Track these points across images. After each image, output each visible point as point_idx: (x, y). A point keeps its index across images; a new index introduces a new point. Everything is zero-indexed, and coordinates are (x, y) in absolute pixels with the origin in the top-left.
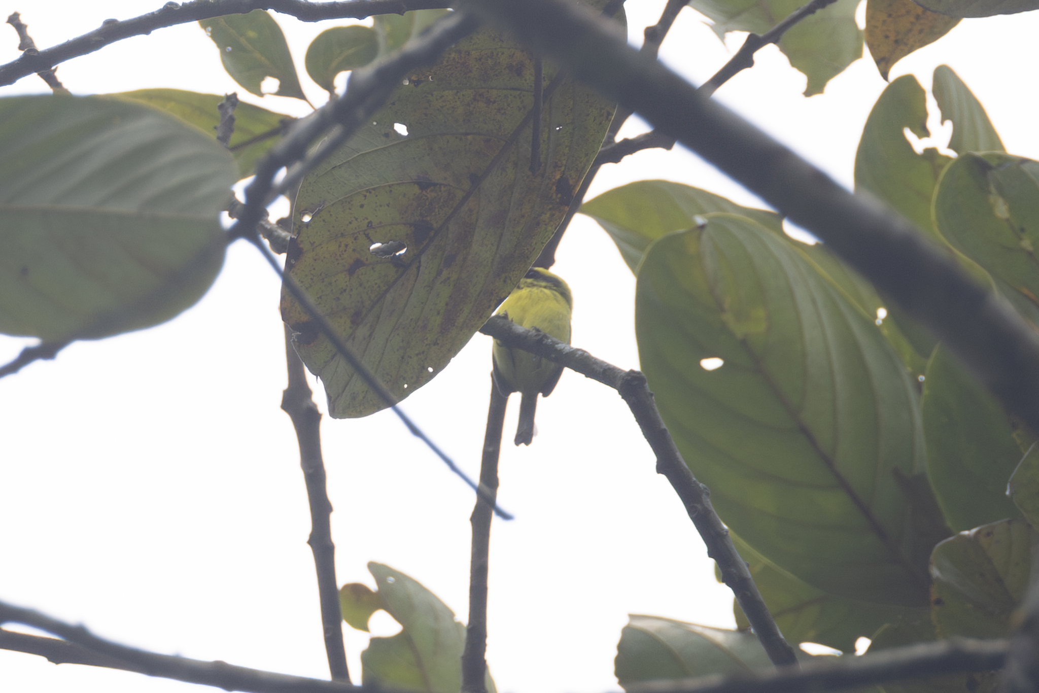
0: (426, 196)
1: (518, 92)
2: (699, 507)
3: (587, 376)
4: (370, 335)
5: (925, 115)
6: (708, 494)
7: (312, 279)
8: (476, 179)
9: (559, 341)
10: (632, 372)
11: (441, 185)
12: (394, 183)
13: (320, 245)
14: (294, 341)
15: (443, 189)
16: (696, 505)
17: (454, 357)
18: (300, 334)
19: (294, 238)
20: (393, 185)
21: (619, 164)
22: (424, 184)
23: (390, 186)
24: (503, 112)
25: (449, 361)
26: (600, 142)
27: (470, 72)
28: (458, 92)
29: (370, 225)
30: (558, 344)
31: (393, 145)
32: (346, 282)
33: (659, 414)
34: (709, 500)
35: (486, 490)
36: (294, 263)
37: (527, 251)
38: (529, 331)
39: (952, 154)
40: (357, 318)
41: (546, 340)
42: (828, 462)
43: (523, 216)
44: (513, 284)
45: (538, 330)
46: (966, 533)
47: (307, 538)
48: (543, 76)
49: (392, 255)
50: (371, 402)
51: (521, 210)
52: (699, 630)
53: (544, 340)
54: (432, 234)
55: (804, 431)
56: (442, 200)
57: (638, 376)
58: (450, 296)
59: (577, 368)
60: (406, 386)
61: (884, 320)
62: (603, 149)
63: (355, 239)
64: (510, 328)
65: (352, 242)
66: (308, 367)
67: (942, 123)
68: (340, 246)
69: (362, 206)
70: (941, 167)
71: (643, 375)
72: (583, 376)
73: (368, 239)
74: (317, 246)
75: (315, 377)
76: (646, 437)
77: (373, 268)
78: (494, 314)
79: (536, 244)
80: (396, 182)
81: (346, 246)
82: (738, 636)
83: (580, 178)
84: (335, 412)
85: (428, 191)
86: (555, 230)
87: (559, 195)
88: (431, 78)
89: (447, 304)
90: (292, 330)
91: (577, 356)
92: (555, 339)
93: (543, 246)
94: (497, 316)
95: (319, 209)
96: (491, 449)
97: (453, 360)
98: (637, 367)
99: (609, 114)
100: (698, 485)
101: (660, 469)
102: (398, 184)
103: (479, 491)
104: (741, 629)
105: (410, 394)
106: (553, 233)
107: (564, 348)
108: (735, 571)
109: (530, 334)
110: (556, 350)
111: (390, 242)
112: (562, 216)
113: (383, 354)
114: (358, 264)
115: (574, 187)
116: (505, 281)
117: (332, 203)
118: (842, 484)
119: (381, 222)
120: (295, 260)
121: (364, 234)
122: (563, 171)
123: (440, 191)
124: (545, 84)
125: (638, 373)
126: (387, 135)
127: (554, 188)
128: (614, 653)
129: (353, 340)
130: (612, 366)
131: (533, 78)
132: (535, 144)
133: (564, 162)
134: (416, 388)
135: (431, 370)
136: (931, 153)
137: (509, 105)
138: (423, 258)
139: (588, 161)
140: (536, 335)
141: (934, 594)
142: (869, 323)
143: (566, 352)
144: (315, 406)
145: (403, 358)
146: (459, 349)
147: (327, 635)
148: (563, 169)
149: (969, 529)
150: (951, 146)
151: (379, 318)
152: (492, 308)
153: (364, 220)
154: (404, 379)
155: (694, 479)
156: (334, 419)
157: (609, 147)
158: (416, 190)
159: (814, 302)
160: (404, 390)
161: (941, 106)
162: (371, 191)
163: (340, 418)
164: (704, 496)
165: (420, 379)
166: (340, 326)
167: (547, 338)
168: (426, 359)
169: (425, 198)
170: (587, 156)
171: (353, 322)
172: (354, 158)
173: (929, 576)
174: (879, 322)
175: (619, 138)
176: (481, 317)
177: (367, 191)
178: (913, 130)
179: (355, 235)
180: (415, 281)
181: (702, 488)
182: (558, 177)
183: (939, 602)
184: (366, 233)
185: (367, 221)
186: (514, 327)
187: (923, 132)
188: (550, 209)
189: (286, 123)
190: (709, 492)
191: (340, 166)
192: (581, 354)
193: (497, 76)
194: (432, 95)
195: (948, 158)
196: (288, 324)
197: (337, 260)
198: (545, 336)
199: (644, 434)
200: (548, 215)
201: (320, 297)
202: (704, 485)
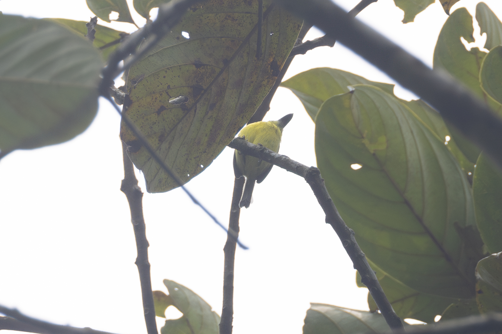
0: (199, 71)
1: (249, 15)
2: (349, 241)
3: (288, 170)
4: (169, 148)
5: (472, 30)
6: (354, 234)
7: (137, 117)
8: (227, 62)
9: (273, 151)
10: (312, 168)
11: (207, 65)
12: (182, 64)
13: (142, 98)
14: (127, 151)
15: (208, 67)
16: (347, 240)
17: (215, 159)
18: (131, 147)
19: (127, 95)
20: (181, 65)
21: (305, 55)
22: (198, 65)
23: (180, 66)
24: (241, 25)
25: (212, 161)
26: (294, 41)
27: (223, 3)
28: (217, 14)
29: (169, 87)
30: (272, 153)
31: (181, 44)
32: (156, 118)
33: (327, 191)
34: (354, 237)
35: (233, 232)
36: (128, 108)
37: (254, 101)
38: (256, 146)
39: (487, 51)
40: (161, 139)
41: (265, 151)
42: (419, 219)
43: (252, 82)
44: (247, 119)
45: (261, 145)
46: (495, 254)
47: (135, 261)
48: (263, 5)
49: (181, 104)
50: (169, 184)
51: (251, 78)
52: (349, 311)
53: (264, 151)
54: (203, 92)
55: (407, 203)
56: (208, 74)
57: (316, 170)
58: (213, 126)
59: (282, 166)
60: (188, 175)
61: (449, 142)
62: (296, 47)
63: (161, 95)
64: (246, 144)
65: (159, 97)
66: (135, 165)
67: (481, 34)
68: (152, 99)
69: (164, 77)
70: (481, 58)
71: (319, 169)
72: (286, 170)
73: (168, 95)
74: (140, 99)
75: (139, 170)
76: (320, 203)
77: (170, 111)
78: (236, 136)
79: (260, 97)
80: (183, 64)
81: (156, 99)
82: (371, 315)
83: (283, 61)
84: (149, 190)
85: (201, 69)
86: (270, 89)
87: (272, 71)
88: (202, 7)
89: (211, 131)
90: (127, 145)
91: (282, 159)
92: (270, 150)
93: (263, 98)
94: (239, 138)
95: (141, 79)
96: (235, 211)
97: (214, 161)
98: (315, 165)
99: (299, 26)
100: (348, 229)
101: (328, 221)
102: (184, 65)
103: (229, 233)
104: (373, 311)
105: (191, 179)
106: (269, 91)
107: (275, 155)
108: (368, 276)
109: (256, 147)
110: (271, 156)
111: (180, 97)
112: (273, 82)
113: (176, 157)
114: (162, 108)
115: (280, 66)
116: (242, 118)
117: (148, 75)
118: (427, 232)
119: (175, 86)
120: (128, 107)
121: (166, 92)
122: (274, 58)
123: (207, 69)
124: (264, 10)
125: (316, 168)
126: (178, 38)
127: (270, 66)
128: (303, 324)
129: (160, 150)
130: (301, 164)
131: (257, 7)
132: (259, 43)
133: (275, 53)
134: (194, 176)
135: (202, 166)
136: (475, 51)
137: (244, 21)
138: (198, 105)
139: (287, 52)
140: (260, 148)
141: (478, 287)
142: (441, 143)
143: (276, 157)
144: (139, 188)
145: (187, 160)
146: (218, 155)
147: (146, 314)
148: (274, 56)
149: (497, 253)
150: (486, 47)
151: (174, 138)
152: (236, 132)
153: (165, 84)
154: (188, 171)
155: (346, 226)
156: (149, 193)
157: (299, 45)
158: (194, 68)
159: (412, 132)
160: (188, 177)
161: (480, 25)
162: (170, 68)
163: (153, 193)
164: (352, 235)
165: (196, 171)
166: (153, 143)
167: (266, 150)
168: (199, 160)
169: (199, 72)
170: (288, 49)
171: (159, 140)
172: (160, 51)
173: (475, 277)
174: (446, 143)
175: (304, 41)
176: (229, 138)
177: (168, 69)
178: (465, 38)
179: (161, 93)
180: (194, 117)
181: (351, 231)
182: (272, 60)
183: (480, 292)
184: (167, 91)
185: (167, 85)
186: (248, 144)
187: (471, 39)
188: (267, 78)
189: (123, 35)
190: (354, 233)
191: (153, 55)
192: (285, 158)
193: (238, 5)
194: (203, 16)
195: (484, 53)
196: (125, 141)
197: (151, 106)
198: (265, 149)
199: (319, 202)
200: (266, 81)
201: (142, 127)
202: (352, 229)
